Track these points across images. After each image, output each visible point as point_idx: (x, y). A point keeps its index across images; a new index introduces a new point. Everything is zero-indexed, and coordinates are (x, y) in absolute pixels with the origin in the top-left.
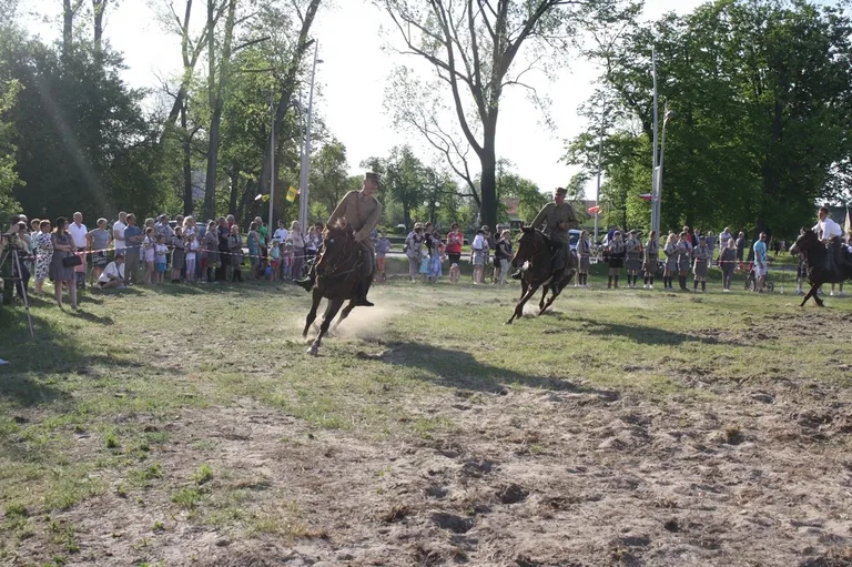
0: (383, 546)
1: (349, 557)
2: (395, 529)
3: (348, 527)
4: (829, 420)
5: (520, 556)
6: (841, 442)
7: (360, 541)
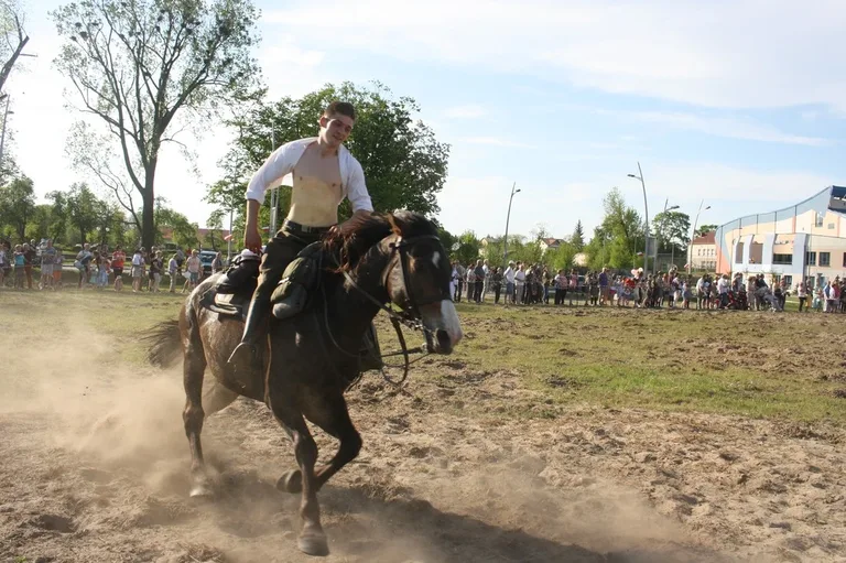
0: (40, 499)
1: (10, 510)
2: (51, 485)
3: (12, 486)
4: (382, 388)
5: (149, 499)
6: (388, 404)
7: (21, 496)
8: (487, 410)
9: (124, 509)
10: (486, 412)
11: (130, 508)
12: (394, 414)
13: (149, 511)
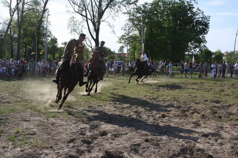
0: (68, 149)
1: (58, 153)
2: (71, 145)
3: (58, 144)
4: (188, 111)
5: (105, 150)
6: (191, 117)
7: (61, 148)
8: (232, 120)
9: (97, 154)
10: (231, 120)
11: (99, 153)
12: (194, 120)
13: (106, 155)
